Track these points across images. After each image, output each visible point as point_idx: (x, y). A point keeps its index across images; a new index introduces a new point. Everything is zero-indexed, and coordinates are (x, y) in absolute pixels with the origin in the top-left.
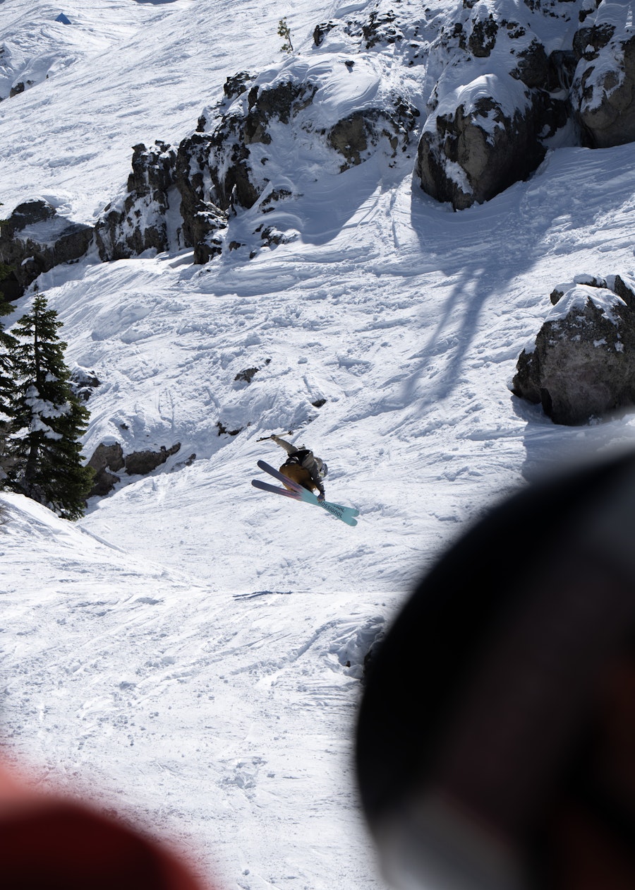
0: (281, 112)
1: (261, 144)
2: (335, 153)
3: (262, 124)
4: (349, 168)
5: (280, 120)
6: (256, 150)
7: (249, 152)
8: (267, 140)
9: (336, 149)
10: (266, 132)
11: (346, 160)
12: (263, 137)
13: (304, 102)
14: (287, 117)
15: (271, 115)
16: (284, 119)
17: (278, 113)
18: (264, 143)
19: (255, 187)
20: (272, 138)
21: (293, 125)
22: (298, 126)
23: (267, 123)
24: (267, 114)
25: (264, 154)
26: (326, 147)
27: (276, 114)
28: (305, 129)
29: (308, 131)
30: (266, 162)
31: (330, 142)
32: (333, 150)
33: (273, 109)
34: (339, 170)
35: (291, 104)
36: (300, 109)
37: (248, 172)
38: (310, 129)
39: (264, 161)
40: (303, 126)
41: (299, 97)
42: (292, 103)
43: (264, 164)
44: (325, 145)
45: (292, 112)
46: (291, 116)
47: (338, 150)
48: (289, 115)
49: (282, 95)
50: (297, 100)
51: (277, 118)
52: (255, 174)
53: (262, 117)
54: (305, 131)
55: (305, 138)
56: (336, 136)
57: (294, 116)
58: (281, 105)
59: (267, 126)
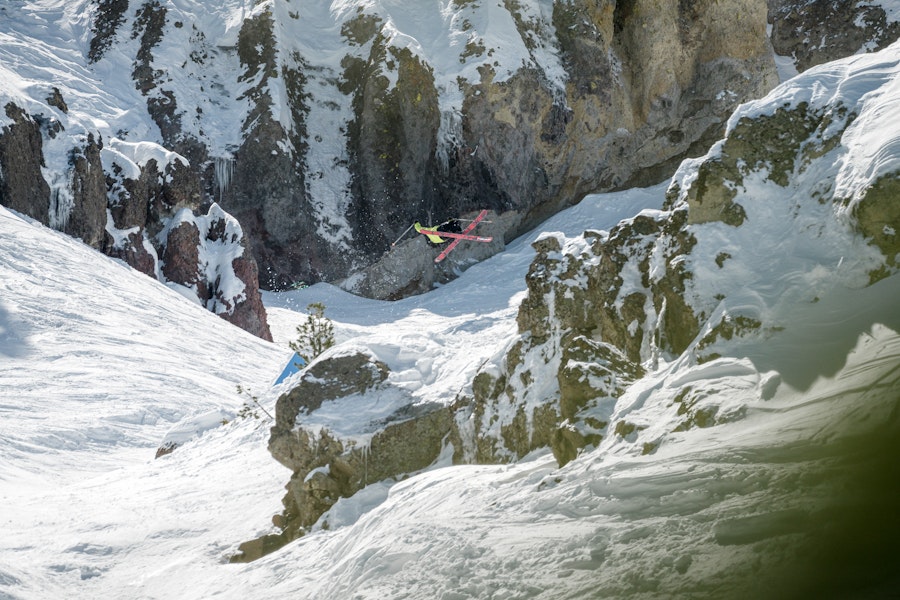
0: (775, 161)
1: (721, 224)
2: (863, 243)
3: (727, 184)
4: (888, 274)
5: (770, 177)
6: (710, 236)
7: (693, 241)
8: (734, 215)
9: (865, 236)
10: (735, 200)
11: (883, 259)
12: (727, 211)
13: (825, 143)
14: (788, 172)
15: (750, 166)
16: (779, 177)
17: (768, 163)
18: (729, 222)
19: (696, 312)
20: (748, 213)
21: (797, 187)
22: (804, 191)
23: (739, 181)
24: (741, 163)
25: (726, 245)
26: (848, 233)
27: (761, 166)
28: (817, 197)
29: (822, 201)
30: (727, 263)
31: (855, 222)
32: (860, 237)
33: (757, 155)
34: (867, 280)
35: (798, 146)
36: (814, 155)
37: (686, 282)
38: (825, 197)
39: (720, 260)
40: (814, 190)
41: (817, 132)
42: (802, 144)
43: (721, 266)
44: (846, 228)
45: (798, 163)
46: (796, 170)
47: (868, 240)
48: (792, 169)
49: (781, 127)
50: (812, 138)
51: (764, 173)
52: (698, 285)
53: (729, 170)
54: (815, 201)
55: (813, 215)
56: (867, 210)
57: (801, 171)
58: (778, 147)
59: (738, 188)
